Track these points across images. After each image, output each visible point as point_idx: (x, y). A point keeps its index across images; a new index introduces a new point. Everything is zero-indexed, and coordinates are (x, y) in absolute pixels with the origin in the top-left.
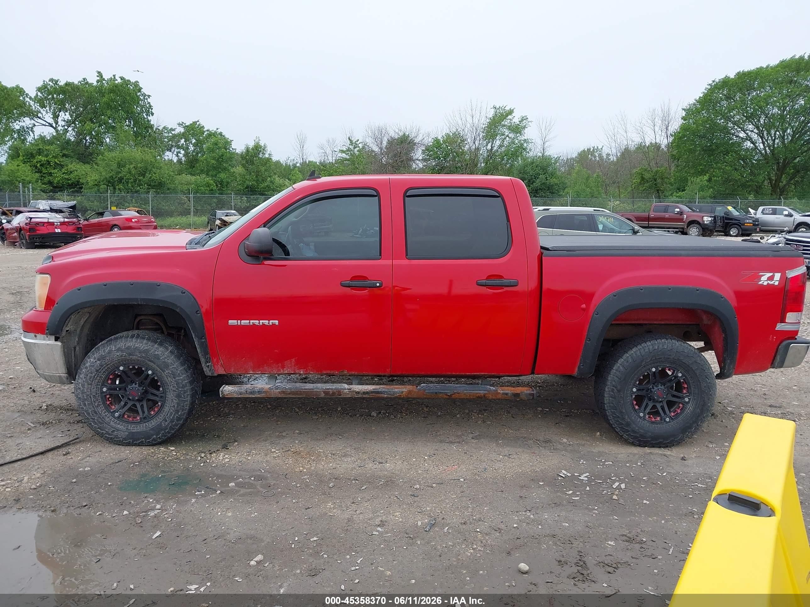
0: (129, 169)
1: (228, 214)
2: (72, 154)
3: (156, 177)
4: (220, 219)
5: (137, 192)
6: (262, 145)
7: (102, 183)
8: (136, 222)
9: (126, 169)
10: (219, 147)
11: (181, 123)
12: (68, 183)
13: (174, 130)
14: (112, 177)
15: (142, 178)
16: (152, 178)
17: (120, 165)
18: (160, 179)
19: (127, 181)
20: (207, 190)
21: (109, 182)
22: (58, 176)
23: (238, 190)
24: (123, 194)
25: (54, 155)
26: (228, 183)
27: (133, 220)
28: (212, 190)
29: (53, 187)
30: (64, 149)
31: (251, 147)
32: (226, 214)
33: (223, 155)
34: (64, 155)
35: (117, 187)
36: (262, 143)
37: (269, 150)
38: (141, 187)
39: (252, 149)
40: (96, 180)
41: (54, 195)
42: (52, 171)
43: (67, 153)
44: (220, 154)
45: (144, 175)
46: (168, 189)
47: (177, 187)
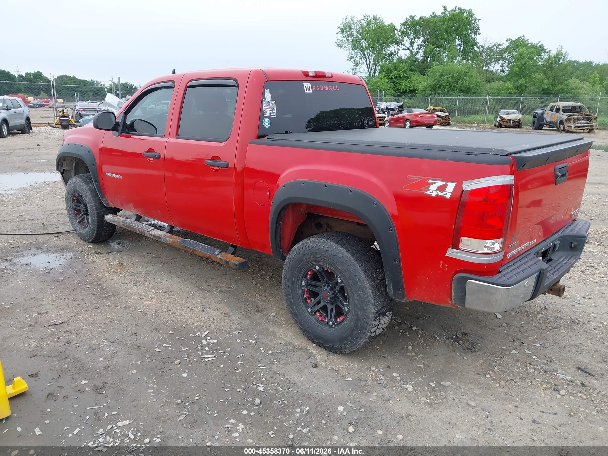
0: (447, 78)
1: (509, 113)
2: (417, 69)
3: (466, 83)
4: (500, 117)
5: (451, 95)
6: (564, 53)
7: (427, 89)
8: (421, 117)
9: (445, 78)
10: (523, 57)
11: (508, 39)
12: (410, 90)
13: (501, 45)
14: (435, 84)
15: (455, 84)
16: (463, 85)
17: (442, 75)
18: (469, 85)
19: (445, 87)
20: (507, 93)
21: (433, 88)
22: (404, 85)
23: (534, 93)
24: (440, 97)
25: (404, 70)
26: (526, 87)
27: (419, 116)
28: (511, 93)
29: (400, 93)
30: (412, 65)
31: (553, 55)
32: (507, 113)
33: (525, 64)
34: (411, 70)
35: (437, 92)
36: (564, 51)
37: (569, 57)
38: (454, 91)
39: (554, 57)
40: (424, 87)
41: (399, 98)
42: (401, 82)
43: (413, 68)
44: (523, 63)
45: (457, 82)
46: (475, 93)
47: (482, 91)
